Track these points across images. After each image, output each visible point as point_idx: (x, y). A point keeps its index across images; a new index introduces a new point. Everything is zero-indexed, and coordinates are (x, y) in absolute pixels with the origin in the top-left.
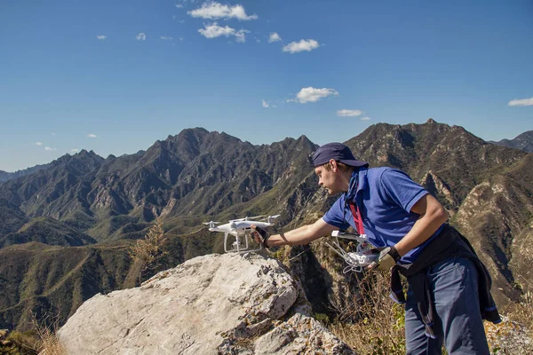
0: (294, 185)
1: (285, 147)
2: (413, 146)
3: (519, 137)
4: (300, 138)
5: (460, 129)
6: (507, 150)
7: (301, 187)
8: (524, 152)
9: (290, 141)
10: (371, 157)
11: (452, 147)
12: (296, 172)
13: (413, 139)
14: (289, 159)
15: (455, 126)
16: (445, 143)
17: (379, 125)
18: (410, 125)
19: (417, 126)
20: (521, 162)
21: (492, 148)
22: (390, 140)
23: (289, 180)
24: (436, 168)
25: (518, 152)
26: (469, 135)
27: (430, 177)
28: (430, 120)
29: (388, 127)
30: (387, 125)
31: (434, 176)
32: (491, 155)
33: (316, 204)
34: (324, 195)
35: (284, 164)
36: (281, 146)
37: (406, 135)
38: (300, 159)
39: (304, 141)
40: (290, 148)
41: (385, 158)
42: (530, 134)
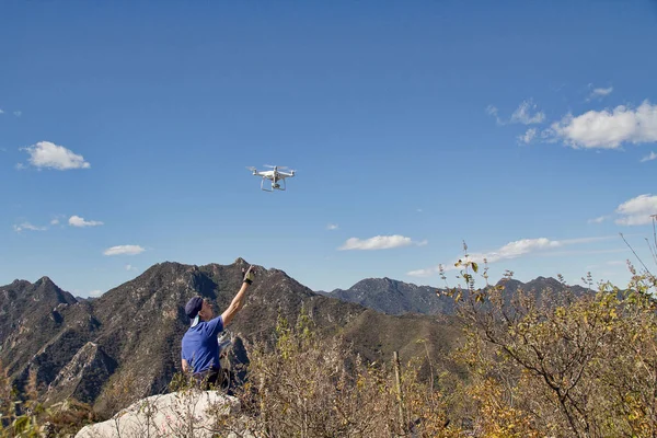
0: (25, 357)
1: (13, 295)
2: (214, 297)
3: (355, 286)
4: (40, 282)
5: (280, 275)
6: (341, 303)
7: (38, 361)
8: (360, 307)
9: (22, 285)
10: (154, 313)
11: (270, 299)
12: (29, 337)
13: (215, 286)
14: (19, 313)
15: (273, 270)
16: (260, 294)
17: (166, 264)
18: (210, 267)
19: (220, 268)
20: (359, 320)
21: (320, 301)
22: (182, 289)
23: (16, 349)
24: (249, 328)
25: (354, 307)
26: (292, 283)
27: (239, 341)
28: (239, 260)
29: (180, 268)
30: (178, 265)
31: (244, 341)
32: (322, 310)
33: (62, 388)
34: (77, 372)
35: (9, 323)
36: (6, 294)
37: (207, 282)
38: (38, 314)
39: (47, 286)
40: (22, 296)
41: (173, 315)
42: (368, 284)
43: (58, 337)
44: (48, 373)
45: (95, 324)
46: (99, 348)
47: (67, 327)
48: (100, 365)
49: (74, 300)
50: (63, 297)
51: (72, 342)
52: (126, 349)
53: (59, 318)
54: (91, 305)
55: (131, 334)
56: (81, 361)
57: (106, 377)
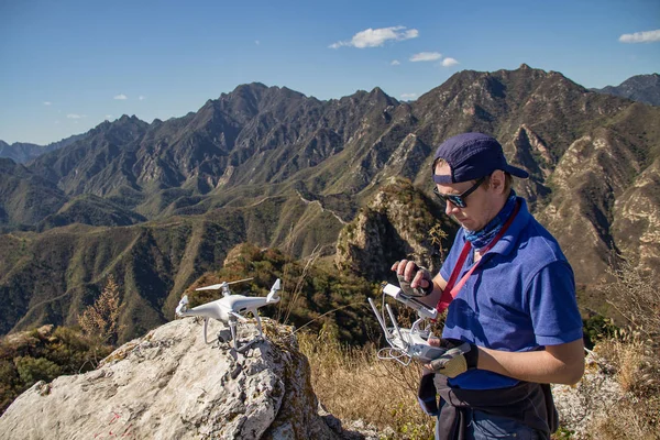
0: (368, 145)
1: (356, 101)
2: (504, 96)
3: (626, 82)
4: (374, 91)
5: (557, 76)
6: (611, 98)
7: (377, 147)
8: (630, 100)
9: (361, 94)
10: (456, 110)
11: (549, 96)
12: (369, 130)
13: (504, 88)
14: (362, 113)
15: (552, 72)
16: (541, 92)
17: (465, 72)
18: (500, 72)
19: (508, 73)
20: (626, 112)
21: (594, 96)
22: (478, 89)
23: (362, 140)
24: (529, 122)
25: (623, 101)
26: (568, 82)
27: (523, 131)
28: (524, 65)
29: (476, 74)
30: (474, 72)
31: (528, 131)
32: (594, 106)
33: (393, 167)
34: (403, 155)
35: (356, 121)
36: (352, 101)
37: (496, 84)
38: (375, 114)
39: (379, 94)
40: (362, 102)
41: (471, 111)
42: (637, 80)
43: (389, 130)
44: (384, 156)
45: (414, 120)
46: (418, 138)
47: (395, 123)
48: (419, 150)
49: (399, 103)
50: (391, 101)
51: (398, 134)
52: (437, 138)
53: (388, 117)
54: (410, 106)
55: (440, 127)
56: (406, 147)
57: (423, 159)
